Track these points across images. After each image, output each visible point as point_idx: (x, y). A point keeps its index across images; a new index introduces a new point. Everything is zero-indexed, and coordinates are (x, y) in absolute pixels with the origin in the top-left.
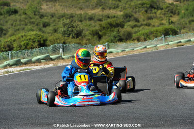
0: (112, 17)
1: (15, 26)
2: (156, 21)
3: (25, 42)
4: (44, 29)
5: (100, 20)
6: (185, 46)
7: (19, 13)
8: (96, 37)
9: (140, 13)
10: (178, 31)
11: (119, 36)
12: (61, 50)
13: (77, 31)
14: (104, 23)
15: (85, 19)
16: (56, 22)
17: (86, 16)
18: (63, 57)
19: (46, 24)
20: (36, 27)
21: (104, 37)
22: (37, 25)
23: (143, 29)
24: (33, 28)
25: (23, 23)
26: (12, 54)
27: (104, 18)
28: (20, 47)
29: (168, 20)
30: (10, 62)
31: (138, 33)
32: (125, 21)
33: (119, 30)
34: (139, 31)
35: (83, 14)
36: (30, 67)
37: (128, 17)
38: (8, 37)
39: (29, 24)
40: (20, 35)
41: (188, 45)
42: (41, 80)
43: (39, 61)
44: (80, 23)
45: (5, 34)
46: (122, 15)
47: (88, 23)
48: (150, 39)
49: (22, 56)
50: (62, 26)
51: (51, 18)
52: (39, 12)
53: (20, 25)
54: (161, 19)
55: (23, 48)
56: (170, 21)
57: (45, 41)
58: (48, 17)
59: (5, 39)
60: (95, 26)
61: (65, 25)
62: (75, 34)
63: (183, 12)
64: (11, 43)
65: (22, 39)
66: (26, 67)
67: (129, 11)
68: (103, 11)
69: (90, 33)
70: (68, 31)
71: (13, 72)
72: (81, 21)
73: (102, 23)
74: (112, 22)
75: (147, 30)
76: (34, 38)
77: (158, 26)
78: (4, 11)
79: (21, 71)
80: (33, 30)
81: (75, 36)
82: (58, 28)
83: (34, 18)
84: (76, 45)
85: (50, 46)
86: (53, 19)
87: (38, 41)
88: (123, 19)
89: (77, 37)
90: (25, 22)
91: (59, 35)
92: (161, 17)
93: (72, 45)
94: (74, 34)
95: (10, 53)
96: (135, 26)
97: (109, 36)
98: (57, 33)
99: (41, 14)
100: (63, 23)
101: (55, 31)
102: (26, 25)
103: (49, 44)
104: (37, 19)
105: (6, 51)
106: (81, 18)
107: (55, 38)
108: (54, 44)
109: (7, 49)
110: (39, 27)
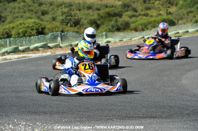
0: (110, 7)
1: (14, 13)
2: (154, 11)
3: (23, 29)
4: (43, 17)
5: (98, 9)
6: (183, 37)
7: (18, 1)
8: (94, 26)
9: (139, 3)
10: (176, 21)
11: (117, 25)
12: (59, 39)
13: (75, 20)
14: (102, 12)
15: (84, 8)
16: (55, 10)
17: (84, 5)
18: (61, 45)
19: (45, 12)
20: (35, 15)
21: (102, 26)
22: (36, 13)
23: (141, 19)
24: (32, 16)
25: (21, 10)
26: (10, 42)
27: (102, 8)
28: (19, 34)
29: (165, 11)
30: (9, 49)
31: (136, 23)
32: (123, 11)
33: (116, 20)
34: (137, 21)
35: (81, 3)
36: (28, 55)
37: (126, 6)
38: (6, 25)
39: (27, 12)
40: (18, 23)
41: (186, 36)
42: (39, 68)
43: (37, 49)
44: (78, 12)
45: (4, 22)
46: (120, 5)
47: (86, 12)
48: (147, 29)
49: (20, 44)
50: (60, 14)
51: (49, 6)
53: (19, 13)
54: (159, 9)
56: (168, 11)
57: (43, 29)
58: (46, 5)
59: (3, 25)
60: (93, 16)
61: (63, 13)
62: (74, 23)
63: (181, 2)
64: (9, 30)
65: (20, 27)
66: (24, 55)
67: (127, 1)
69: (88, 22)
70: (66, 19)
71: (11, 59)
72: (80, 10)
73: (100, 12)
74: (110, 12)
75: (145, 20)
76: (33, 26)
77: (156, 17)
79: (18, 58)
80: (31, 18)
81: (73, 25)
82: (56, 17)
83: (33, 6)
84: (74, 34)
85: (48, 34)
86: (51, 7)
87: (37, 29)
88: (122, 9)
89: (76, 26)
90: (24, 9)
91: (57, 24)
92: (159, 8)
93: (70, 34)
94: (72, 23)
95: (8, 40)
96: (133, 16)
97: (107, 26)
98: (56, 22)
99: (40, 2)
100: (62, 11)
101: (54, 19)
102: (25, 12)
103: (47, 32)
104: (35, 7)
105: (5, 38)
106: (80, 7)
107: (53, 26)
108: (53, 32)
109: (6, 36)
110: (38, 15)
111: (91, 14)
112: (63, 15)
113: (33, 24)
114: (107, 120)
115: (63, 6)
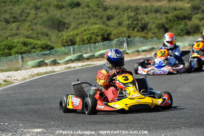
0: (179, 10)
1: (78, 19)
3: (88, 36)
4: (108, 22)
5: (167, 13)
7: (82, 6)
8: (162, 30)
11: (186, 29)
12: (125, 45)
13: (142, 24)
14: (170, 15)
15: (151, 12)
16: (121, 15)
18: (127, 51)
19: (110, 17)
20: (100, 20)
21: (170, 30)
22: (101, 18)
24: (96, 22)
25: (86, 16)
26: (74, 50)
27: (170, 10)
28: (83, 41)
30: (72, 57)
32: (193, 13)
33: (186, 23)
35: (148, 6)
36: (92, 63)
37: (195, 9)
38: (70, 31)
39: (92, 17)
40: (83, 29)
43: (102, 56)
44: (145, 16)
45: (67, 28)
46: (190, 7)
47: (154, 15)
49: (84, 51)
50: (126, 18)
51: (115, 11)
52: (102, 5)
53: (83, 18)
55: (85, 43)
57: (109, 34)
58: (112, 9)
59: (67, 32)
60: (161, 19)
61: (129, 18)
62: (141, 27)
64: (73, 37)
65: (85, 33)
66: (89, 63)
67: (196, 3)
68: (170, 3)
69: (156, 27)
70: (132, 24)
71: (74, 68)
72: (147, 14)
73: (168, 15)
74: (179, 15)
76: (98, 32)
78: (66, 4)
79: (83, 66)
80: (96, 24)
81: (140, 30)
82: (122, 21)
83: (97, 11)
84: (141, 39)
85: (114, 40)
86: (117, 12)
87: (102, 35)
88: (191, 12)
89: (143, 30)
90: (88, 15)
91: (123, 29)
93: (137, 39)
94: (139, 28)
95: (71, 48)
97: (176, 29)
98: (122, 27)
99: (105, 6)
100: (128, 15)
101: (120, 24)
102: (89, 18)
103: (113, 37)
104: (100, 12)
105: (68, 46)
106: (147, 10)
107: (119, 32)
108: (119, 38)
109: (69, 43)
110: (103, 20)
111: (160, 17)
112: (129, 20)
113: (98, 30)
114: (175, 128)
115: (129, 10)
